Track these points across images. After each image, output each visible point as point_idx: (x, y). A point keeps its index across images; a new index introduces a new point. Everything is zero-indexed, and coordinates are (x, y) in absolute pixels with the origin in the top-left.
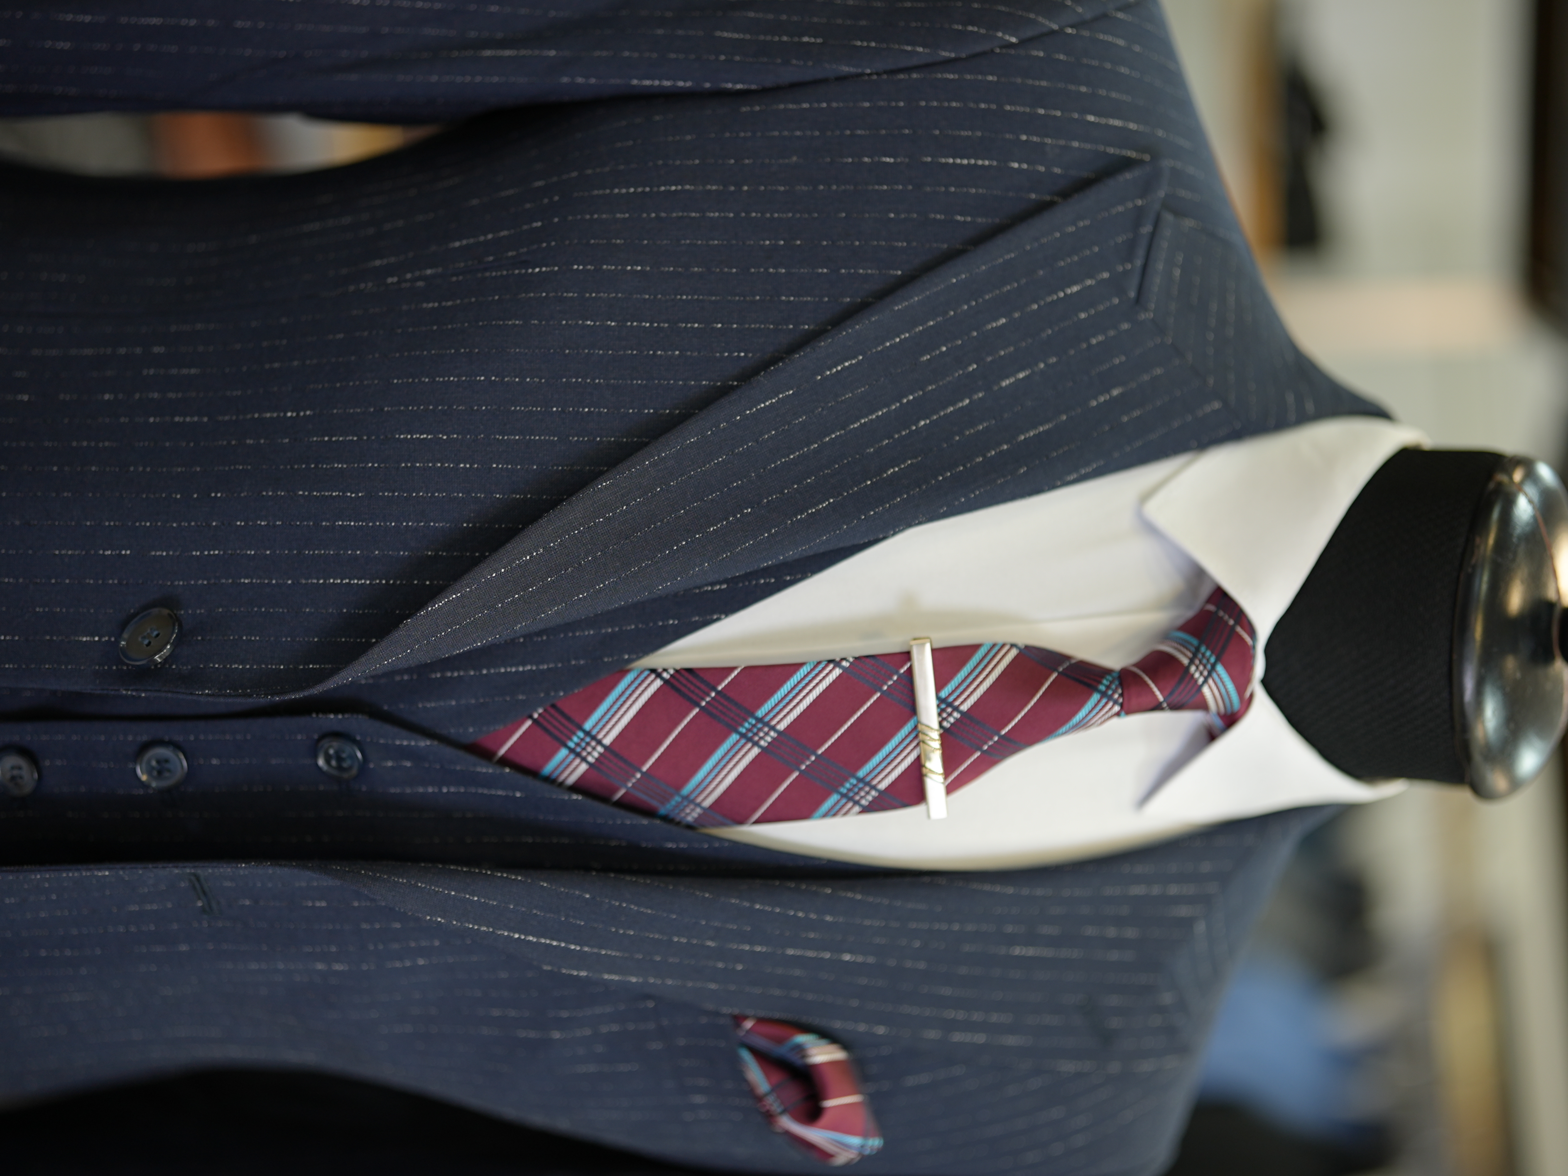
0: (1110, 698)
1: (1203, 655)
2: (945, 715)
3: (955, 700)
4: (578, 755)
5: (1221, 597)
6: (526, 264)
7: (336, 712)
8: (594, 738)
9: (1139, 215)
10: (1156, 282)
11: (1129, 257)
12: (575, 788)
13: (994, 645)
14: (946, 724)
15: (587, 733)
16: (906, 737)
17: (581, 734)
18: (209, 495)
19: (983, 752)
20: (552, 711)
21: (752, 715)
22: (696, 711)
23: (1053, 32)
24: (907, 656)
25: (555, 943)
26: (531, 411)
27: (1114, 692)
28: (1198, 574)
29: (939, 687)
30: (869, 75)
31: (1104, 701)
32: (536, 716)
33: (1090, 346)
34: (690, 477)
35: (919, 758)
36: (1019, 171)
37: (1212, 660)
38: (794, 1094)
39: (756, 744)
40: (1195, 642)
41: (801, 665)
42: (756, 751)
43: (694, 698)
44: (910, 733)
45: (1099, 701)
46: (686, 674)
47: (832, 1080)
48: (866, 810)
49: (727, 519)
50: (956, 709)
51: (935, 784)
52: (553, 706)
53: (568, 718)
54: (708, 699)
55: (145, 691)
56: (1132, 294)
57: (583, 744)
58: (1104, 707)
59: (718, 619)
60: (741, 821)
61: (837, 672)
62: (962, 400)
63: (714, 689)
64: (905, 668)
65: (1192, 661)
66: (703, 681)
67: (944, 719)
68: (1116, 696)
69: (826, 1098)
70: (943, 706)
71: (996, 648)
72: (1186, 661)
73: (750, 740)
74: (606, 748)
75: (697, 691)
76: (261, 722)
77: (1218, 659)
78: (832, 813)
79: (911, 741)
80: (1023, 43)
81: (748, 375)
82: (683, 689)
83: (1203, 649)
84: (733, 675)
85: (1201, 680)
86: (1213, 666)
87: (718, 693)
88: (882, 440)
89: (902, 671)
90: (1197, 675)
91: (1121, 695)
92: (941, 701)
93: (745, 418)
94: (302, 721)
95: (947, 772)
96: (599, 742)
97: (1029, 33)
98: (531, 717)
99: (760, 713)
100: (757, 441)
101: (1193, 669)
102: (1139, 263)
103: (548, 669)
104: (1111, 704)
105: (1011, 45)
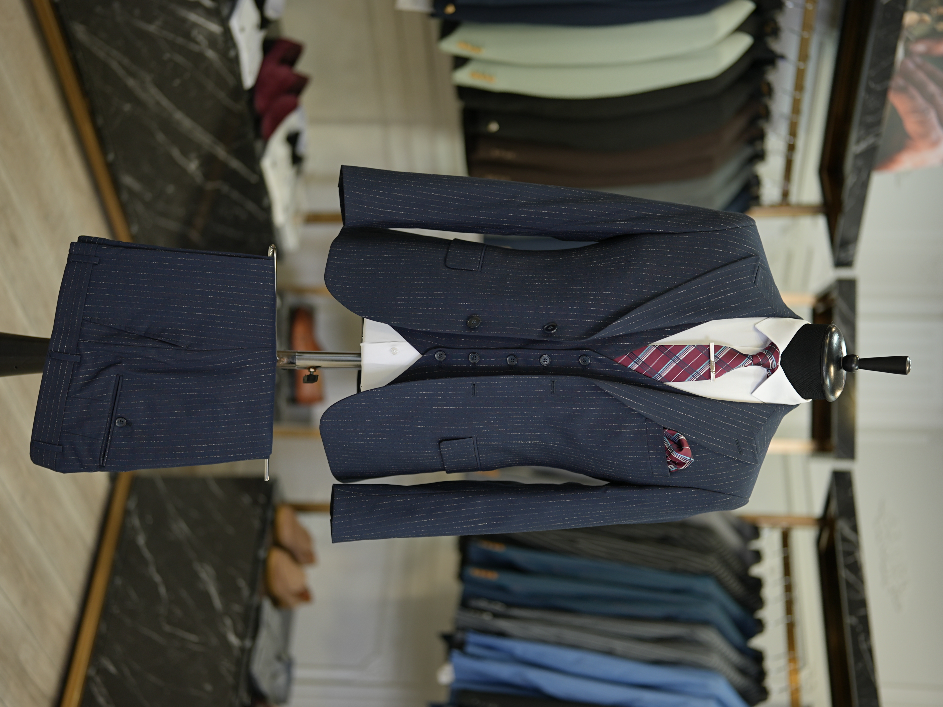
0: (750, 359)
1: (769, 353)
2: (715, 359)
3: (718, 356)
4: (636, 363)
5: (772, 344)
6: (630, 262)
7: (585, 350)
8: (640, 359)
9: (755, 266)
10: (758, 280)
11: (753, 274)
12: (635, 370)
13: (726, 347)
14: (716, 361)
15: (639, 358)
16: (707, 363)
17: (637, 359)
18: (563, 302)
19: (723, 368)
20: (631, 353)
21: (675, 356)
22: (663, 354)
23: (738, 227)
24: (709, 346)
25: (631, 401)
26: (632, 290)
27: (751, 358)
28: (768, 339)
29: (715, 353)
30: (700, 232)
31: (749, 359)
32: (628, 354)
33: (745, 290)
34: (666, 304)
35: (710, 368)
36: (731, 254)
37: (771, 354)
38: (675, 447)
39: (675, 362)
40: (767, 351)
41: (687, 345)
42: (675, 364)
43: (663, 351)
44: (708, 362)
45: (748, 359)
46: (661, 346)
47: (685, 443)
48: (697, 380)
49: (673, 313)
50: (718, 358)
51: (713, 375)
52: (631, 352)
53: (634, 355)
54: (666, 352)
55: (548, 339)
56: (754, 281)
57: (638, 361)
58: (749, 361)
59: (668, 336)
60: (670, 382)
61: (694, 347)
62: (720, 297)
63: (667, 350)
64: (708, 348)
65: (767, 354)
66: (665, 348)
67: (715, 360)
68: (751, 359)
69: (684, 446)
70: (715, 357)
71: (726, 348)
72: (766, 354)
73: (674, 361)
74: (643, 362)
75: (664, 350)
76: (568, 351)
77: (772, 354)
78: (689, 380)
79: (708, 364)
80: (732, 228)
81: (676, 287)
82: (661, 349)
83: (769, 352)
84: (672, 347)
85: (769, 358)
86: (771, 355)
87: (668, 350)
88: (704, 302)
89: (707, 349)
90: (768, 356)
91: (752, 359)
92: (715, 356)
93: (676, 294)
94: (578, 351)
95: (716, 371)
96: (641, 360)
97: (733, 227)
98: (626, 355)
99: (677, 355)
100: (679, 299)
101: (767, 355)
102: (755, 275)
103: (632, 344)
104: (750, 360)
105: (730, 229)
